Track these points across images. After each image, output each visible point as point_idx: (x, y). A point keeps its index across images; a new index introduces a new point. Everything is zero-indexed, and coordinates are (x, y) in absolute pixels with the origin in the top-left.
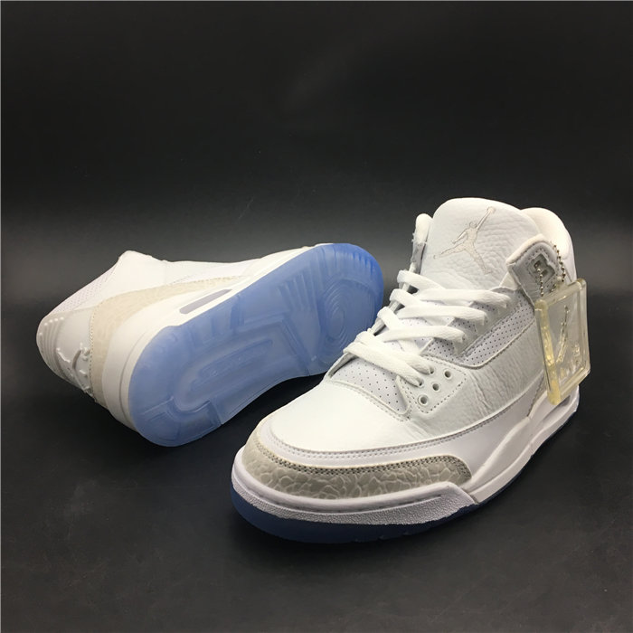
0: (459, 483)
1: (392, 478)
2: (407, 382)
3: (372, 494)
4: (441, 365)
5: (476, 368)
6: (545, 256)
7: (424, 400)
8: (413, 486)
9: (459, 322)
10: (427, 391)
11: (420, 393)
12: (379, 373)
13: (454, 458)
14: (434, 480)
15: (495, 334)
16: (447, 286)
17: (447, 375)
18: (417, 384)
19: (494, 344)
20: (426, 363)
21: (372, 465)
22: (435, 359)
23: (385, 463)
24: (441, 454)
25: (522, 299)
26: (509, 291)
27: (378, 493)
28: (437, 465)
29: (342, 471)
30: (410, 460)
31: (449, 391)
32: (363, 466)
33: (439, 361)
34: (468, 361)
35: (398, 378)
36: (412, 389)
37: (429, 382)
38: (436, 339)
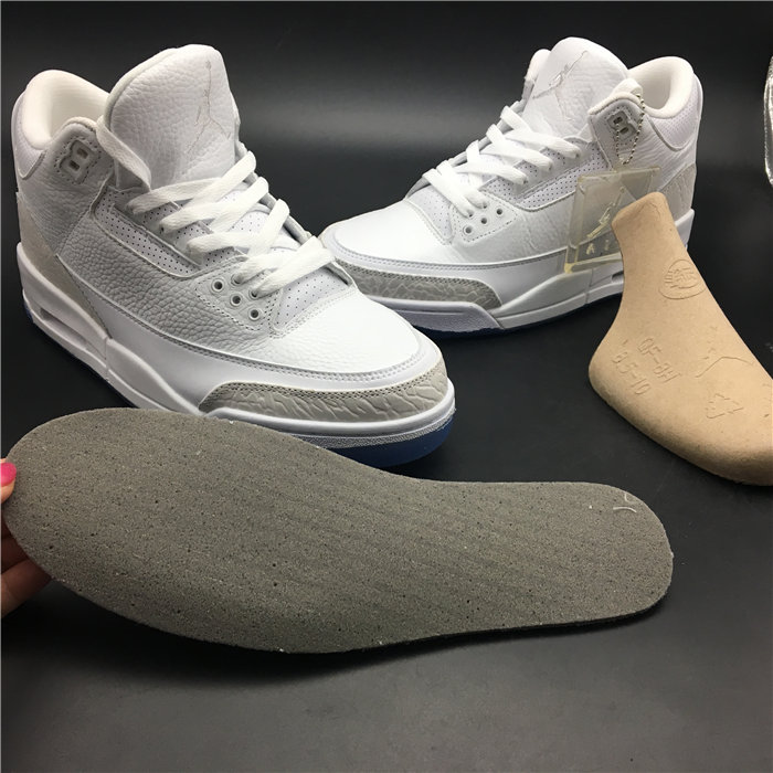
0: (486, 308)
1: (419, 288)
2: (458, 211)
3: (401, 297)
4: (495, 202)
5: (530, 211)
6: (627, 113)
7: (469, 231)
8: (439, 300)
9: (524, 164)
10: (474, 223)
11: (468, 223)
12: (440, 199)
13: (482, 284)
14: (461, 299)
15: (559, 182)
16: (535, 129)
17: (499, 212)
18: (467, 214)
19: (555, 191)
20: (481, 197)
21: (402, 273)
22: (492, 196)
23: (414, 275)
24: (470, 279)
25: (596, 152)
26: (583, 142)
27: (406, 298)
28: (466, 288)
29: (376, 273)
30: (438, 277)
31: (496, 226)
32: (395, 273)
33: (496, 198)
34: (525, 203)
35: (452, 207)
36: (461, 219)
37: (479, 215)
38: (499, 177)
